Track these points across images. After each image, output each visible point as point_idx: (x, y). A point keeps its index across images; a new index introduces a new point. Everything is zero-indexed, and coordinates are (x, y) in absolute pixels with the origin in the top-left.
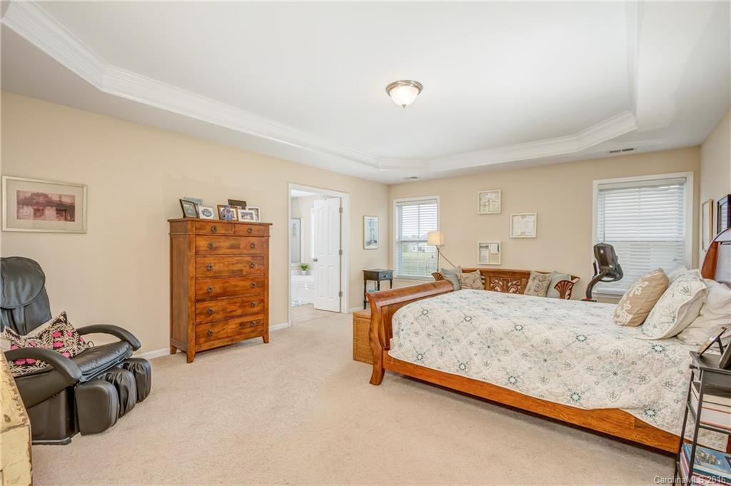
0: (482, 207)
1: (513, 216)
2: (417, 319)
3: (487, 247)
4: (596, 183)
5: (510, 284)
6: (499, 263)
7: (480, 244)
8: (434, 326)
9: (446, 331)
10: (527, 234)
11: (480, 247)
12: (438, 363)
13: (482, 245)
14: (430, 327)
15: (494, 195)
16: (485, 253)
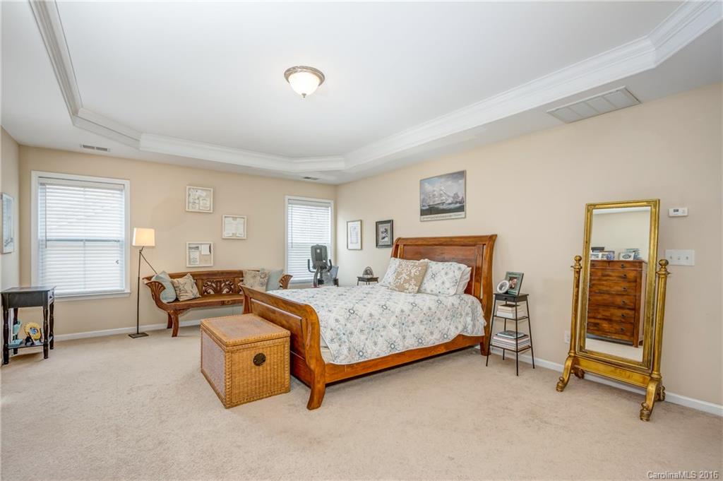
0: (191, 204)
1: (225, 217)
2: (348, 319)
3: (198, 247)
4: (287, 197)
5: (223, 285)
6: (212, 265)
7: (189, 244)
8: (364, 322)
9: (375, 322)
10: (238, 235)
11: (190, 248)
12: (375, 353)
13: (191, 246)
14: (361, 323)
15: (204, 194)
16: (195, 255)
